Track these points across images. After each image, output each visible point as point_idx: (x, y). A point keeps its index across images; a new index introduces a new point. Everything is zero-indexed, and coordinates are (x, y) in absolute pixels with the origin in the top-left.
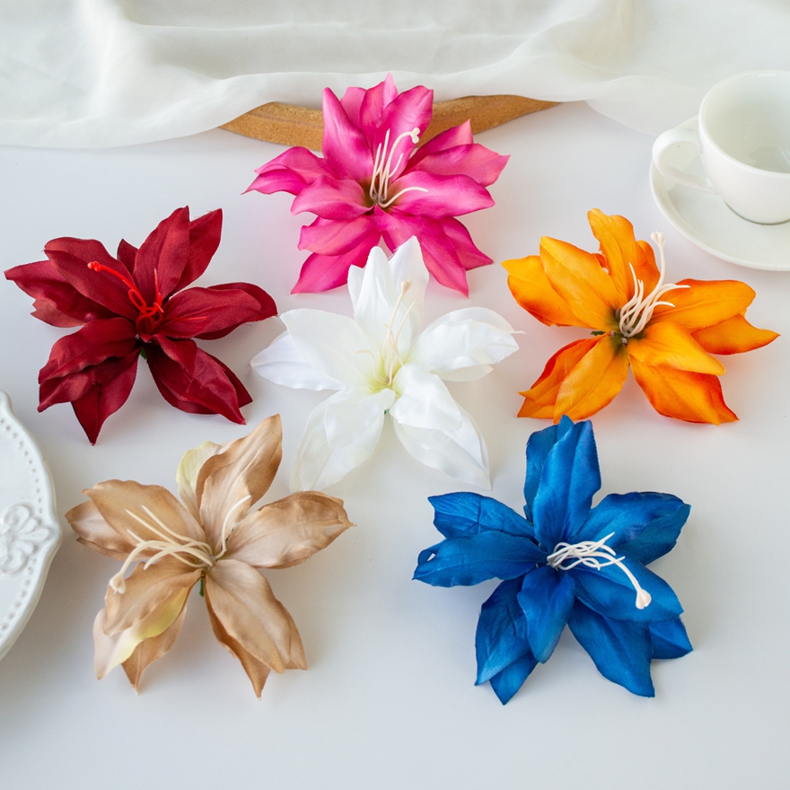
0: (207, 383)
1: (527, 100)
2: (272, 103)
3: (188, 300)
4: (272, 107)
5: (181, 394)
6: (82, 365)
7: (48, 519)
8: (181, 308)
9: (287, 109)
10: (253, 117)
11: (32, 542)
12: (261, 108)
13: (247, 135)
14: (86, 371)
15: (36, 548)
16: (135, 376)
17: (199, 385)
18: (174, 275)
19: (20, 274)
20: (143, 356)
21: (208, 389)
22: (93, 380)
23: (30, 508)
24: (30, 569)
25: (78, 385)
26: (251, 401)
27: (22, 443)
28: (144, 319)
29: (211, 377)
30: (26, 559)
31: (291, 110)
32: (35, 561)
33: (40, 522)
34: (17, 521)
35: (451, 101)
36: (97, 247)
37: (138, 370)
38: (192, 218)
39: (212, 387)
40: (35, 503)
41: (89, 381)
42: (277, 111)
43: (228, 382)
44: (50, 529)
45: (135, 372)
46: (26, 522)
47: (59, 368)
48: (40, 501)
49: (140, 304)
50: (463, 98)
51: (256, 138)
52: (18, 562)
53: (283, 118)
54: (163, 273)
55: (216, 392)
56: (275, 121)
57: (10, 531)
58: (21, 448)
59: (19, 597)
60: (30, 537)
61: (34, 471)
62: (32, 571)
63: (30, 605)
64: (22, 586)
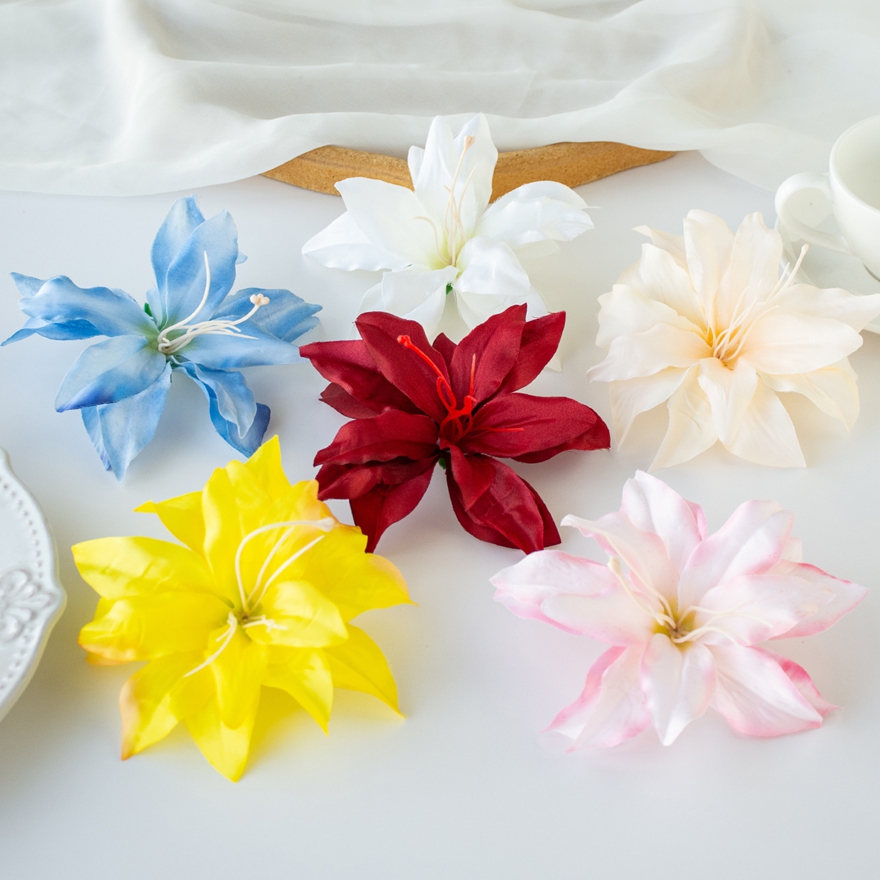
0: (511, 510)
1: (630, 149)
2: (328, 147)
3: (506, 409)
4: (328, 150)
5: (478, 517)
6: (366, 459)
7: (48, 583)
8: (496, 418)
9: (346, 153)
10: (306, 162)
11: (30, 609)
12: (315, 151)
13: (297, 185)
14: (371, 465)
15: (34, 615)
16: (428, 483)
17: (503, 510)
18: (495, 379)
19: (316, 351)
20: (441, 464)
21: (511, 517)
22: (378, 477)
23: (29, 574)
24: (26, 637)
25: (361, 479)
26: (559, 542)
27: (21, 503)
28: (451, 421)
29: (517, 503)
30: (22, 627)
31: (351, 153)
33: (39, 587)
35: (540, 148)
36: (415, 329)
37: (432, 477)
38: (529, 318)
39: (516, 516)
40: (34, 567)
41: (374, 477)
42: (334, 154)
43: (537, 512)
45: (429, 479)
46: (23, 587)
47: (341, 454)
48: (40, 564)
49: (450, 404)
50: (555, 145)
51: (308, 188)
53: (340, 163)
54: (481, 374)
55: (520, 522)
56: (331, 167)
58: (19, 509)
59: (12, 667)
60: (27, 603)
61: (35, 532)
62: (28, 639)
63: (24, 676)
64: (16, 656)
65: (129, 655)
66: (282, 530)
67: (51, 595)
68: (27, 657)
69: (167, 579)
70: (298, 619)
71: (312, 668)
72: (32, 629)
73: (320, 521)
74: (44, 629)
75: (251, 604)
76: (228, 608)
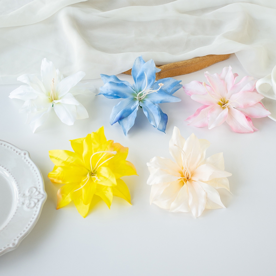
7: (42, 191)
11: (37, 199)
15: (38, 201)
23: (36, 188)
27: (33, 168)
30: (35, 204)
33: (40, 192)
34: (32, 192)
40: (38, 186)
46: (35, 193)
52: (33, 205)
57: (30, 195)
59: (33, 216)
60: (36, 197)
61: (37, 176)
62: (37, 208)
63: (37, 218)
64: (34, 212)
65: (60, 182)
66: (103, 153)
67: (43, 195)
68: (37, 213)
69: (72, 162)
70: (105, 178)
71: (108, 191)
72: (38, 205)
73: (113, 152)
74: (42, 205)
75: (94, 171)
76: (88, 171)
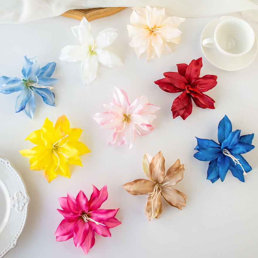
11: (23, 203)
27: (16, 175)
32: (25, 208)
33: (24, 197)
34: (19, 196)
40: (22, 191)
44: (27, 199)
46: (21, 197)
52: (21, 208)
57: (18, 199)
59: (23, 218)
61: (20, 183)
62: (25, 210)
64: (23, 215)
